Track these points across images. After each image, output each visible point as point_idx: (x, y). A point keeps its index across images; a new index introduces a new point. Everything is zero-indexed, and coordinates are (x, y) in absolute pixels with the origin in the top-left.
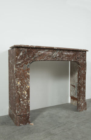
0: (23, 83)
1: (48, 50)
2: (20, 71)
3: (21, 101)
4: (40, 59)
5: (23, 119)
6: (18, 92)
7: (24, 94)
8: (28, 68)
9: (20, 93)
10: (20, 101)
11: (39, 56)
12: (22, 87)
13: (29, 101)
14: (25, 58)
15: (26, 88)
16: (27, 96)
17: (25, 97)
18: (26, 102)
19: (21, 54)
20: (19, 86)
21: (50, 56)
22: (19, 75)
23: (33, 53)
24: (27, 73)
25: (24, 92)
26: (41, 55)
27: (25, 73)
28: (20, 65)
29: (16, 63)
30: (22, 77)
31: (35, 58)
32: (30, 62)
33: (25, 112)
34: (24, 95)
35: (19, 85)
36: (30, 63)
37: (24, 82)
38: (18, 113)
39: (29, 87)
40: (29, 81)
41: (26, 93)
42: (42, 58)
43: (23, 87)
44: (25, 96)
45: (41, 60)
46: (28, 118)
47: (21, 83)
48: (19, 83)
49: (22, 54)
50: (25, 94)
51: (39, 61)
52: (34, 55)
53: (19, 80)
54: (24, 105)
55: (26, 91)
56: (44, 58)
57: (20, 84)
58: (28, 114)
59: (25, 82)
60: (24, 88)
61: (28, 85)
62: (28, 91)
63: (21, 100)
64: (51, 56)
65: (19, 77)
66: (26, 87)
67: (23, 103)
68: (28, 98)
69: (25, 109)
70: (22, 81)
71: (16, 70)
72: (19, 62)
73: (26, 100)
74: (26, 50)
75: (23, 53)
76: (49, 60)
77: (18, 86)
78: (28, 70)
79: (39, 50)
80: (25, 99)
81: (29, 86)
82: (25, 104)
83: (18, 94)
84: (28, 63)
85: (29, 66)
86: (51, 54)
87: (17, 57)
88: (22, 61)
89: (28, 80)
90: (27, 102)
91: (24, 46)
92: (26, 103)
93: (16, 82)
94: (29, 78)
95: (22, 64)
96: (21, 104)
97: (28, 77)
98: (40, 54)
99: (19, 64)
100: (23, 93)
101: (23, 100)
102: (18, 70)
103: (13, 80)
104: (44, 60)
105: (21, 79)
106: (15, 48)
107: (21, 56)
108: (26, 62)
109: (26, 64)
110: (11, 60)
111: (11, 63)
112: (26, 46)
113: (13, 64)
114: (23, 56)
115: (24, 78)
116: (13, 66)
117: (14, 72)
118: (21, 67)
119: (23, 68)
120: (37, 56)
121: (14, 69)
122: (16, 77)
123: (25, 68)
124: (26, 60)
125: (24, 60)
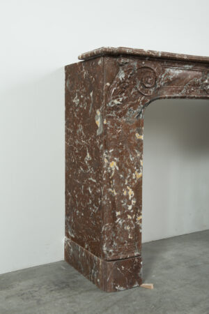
0: (126, 166)
1: (191, 67)
2: (116, 128)
3: (119, 216)
4: (172, 92)
5: (124, 271)
6: (110, 190)
7: (128, 196)
8: (140, 120)
9: (115, 194)
10: (115, 218)
11: (169, 83)
12: (121, 176)
13: (141, 217)
14: (131, 90)
15: (133, 181)
16: (134, 202)
17: (130, 207)
18: (132, 222)
19: (122, 76)
20: (113, 174)
21: (196, 85)
22: (114, 139)
23: (154, 73)
24: (137, 135)
25: (128, 190)
26: (174, 79)
27: (131, 136)
28: (118, 109)
29: (107, 102)
30: (122, 147)
31: (158, 89)
32: (143, 101)
33: (129, 251)
34: (126, 200)
35: (114, 169)
36: (145, 104)
37: (127, 162)
38: (110, 253)
39: (141, 177)
40: (141, 158)
41: (131, 193)
42: (176, 90)
43: (125, 175)
44: (129, 203)
45: (175, 98)
46: (138, 267)
47: (118, 164)
48: (113, 165)
49: (123, 76)
50: (130, 198)
51: (169, 98)
52: (156, 79)
53: (114, 154)
54: (126, 231)
55: (133, 189)
56: (180, 91)
57: (118, 168)
58: (138, 256)
59: (129, 160)
60: (128, 179)
61: (139, 172)
62: (138, 189)
63: (118, 213)
64: (198, 85)
65: (115, 147)
66: (131, 176)
67: (123, 224)
68: (138, 207)
69: (130, 241)
70: (121, 159)
71: (105, 126)
72: (116, 102)
73: (132, 216)
74: (135, 64)
75: (127, 72)
76: (194, 97)
77: (110, 174)
78: (139, 125)
79: (168, 67)
80: (129, 213)
81: (140, 174)
82: (128, 228)
83: (111, 196)
84: (138, 103)
85: (141, 113)
86: (200, 80)
87: (108, 84)
88: (125, 96)
89: (138, 155)
90: (135, 220)
91: (131, 51)
92: (131, 226)
93: (106, 161)
94: (141, 150)
95: (122, 106)
96: (119, 225)
97: (139, 145)
98: (171, 77)
99: (116, 108)
100: (125, 194)
101: (124, 216)
102: (113, 125)
103: (88, 155)
104: (182, 97)
105: (120, 152)
106: (104, 56)
107: (120, 83)
108: (135, 100)
109: (135, 109)
110: (82, 97)
111: (81, 106)
112: (136, 50)
113: (88, 108)
114: (128, 81)
115: (128, 150)
116: (91, 113)
117: (99, 132)
118: (120, 117)
119: (125, 120)
120: (162, 84)
121: (98, 122)
122: (106, 147)
123: (130, 120)
124: (135, 96)
125: (128, 96)
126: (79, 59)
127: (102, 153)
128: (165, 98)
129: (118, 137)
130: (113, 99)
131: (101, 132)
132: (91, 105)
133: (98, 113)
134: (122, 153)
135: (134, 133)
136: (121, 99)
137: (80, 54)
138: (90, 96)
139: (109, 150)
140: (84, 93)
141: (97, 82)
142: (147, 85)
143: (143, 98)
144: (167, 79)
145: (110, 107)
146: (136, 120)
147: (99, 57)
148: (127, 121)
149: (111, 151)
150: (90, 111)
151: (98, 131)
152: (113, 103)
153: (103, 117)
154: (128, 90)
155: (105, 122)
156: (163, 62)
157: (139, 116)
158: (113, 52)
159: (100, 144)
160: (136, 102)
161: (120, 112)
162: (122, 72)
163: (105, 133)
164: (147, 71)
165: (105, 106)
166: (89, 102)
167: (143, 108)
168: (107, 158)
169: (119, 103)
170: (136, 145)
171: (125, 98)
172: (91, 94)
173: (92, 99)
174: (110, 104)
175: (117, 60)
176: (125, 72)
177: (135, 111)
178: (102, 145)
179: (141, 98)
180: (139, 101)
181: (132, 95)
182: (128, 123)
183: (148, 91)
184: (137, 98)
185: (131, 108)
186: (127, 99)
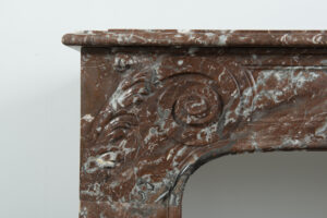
8: (169, 208)
14: (144, 132)
23: (216, 87)
26: (287, 100)
28: (109, 178)
31: (231, 127)
32: (182, 160)
42: (295, 130)
45: (286, 149)
49: (121, 98)
51: (265, 150)
52: (222, 102)
56: (312, 130)
72: (101, 162)
74: (156, 67)
79: (266, 67)
84: (167, 165)
87: (89, 118)
88: (123, 148)
91: (129, 39)
95: (118, 171)
98: (275, 95)
104: (309, 149)
108: (157, 157)
109: (156, 178)
114: (135, 110)
118: (115, 199)
119: (127, 205)
120: (246, 113)
123: (142, 207)
124: (156, 147)
125: (136, 147)
128: (252, 151)
130: (94, 155)
136: (113, 156)
142: (189, 120)
143: (180, 153)
144: (265, 99)
146: (161, 207)
148: (132, 210)
152: (93, 165)
154: (136, 131)
156: (249, 55)
157: (168, 197)
160: (158, 161)
161: (113, 185)
162: (120, 88)
169: (111, 164)
171: (127, 150)
177: (157, 185)
179: (176, 152)
180: (171, 160)
181: (147, 145)
182: (137, 214)
183: (196, 133)
184: (163, 151)
185: (143, 177)
186: (133, 153)
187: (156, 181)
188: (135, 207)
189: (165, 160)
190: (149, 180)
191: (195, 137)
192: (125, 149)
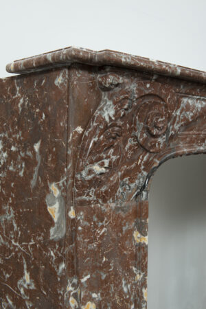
2: (96, 226)
8: (141, 203)
11: (188, 125)
14: (125, 142)
19: (108, 112)
23: (166, 107)
24: (136, 235)
26: (195, 119)
27: (124, 238)
28: (101, 184)
29: (77, 169)
30: (107, 265)
31: (172, 137)
32: (148, 164)
36: (151, 170)
37: (117, 297)
40: (144, 284)
42: (198, 140)
49: (112, 112)
53: (91, 287)
56: (204, 140)
59: (121, 293)
70: (105, 293)
71: (72, 223)
72: (97, 169)
75: (119, 104)
78: (140, 213)
84: (137, 169)
85: (143, 187)
87: (80, 129)
88: (112, 156)
89: (139, 277)
93: (73, 303)
94: (143, 268)
97: (139, 257)
98: (190, 115)
99: (96, 182)
102: (89, 221)
103: (27, 276)
105: (104, 277)
106: (69, 68)
107: (106, 127)
108: (133, 162)
110: (13, 149)
111: (11, 168)
112: (141, 59)
113: (29, 176)
114: (120, 123)
115: (120, 269)
116: (36, 188)
117: (54, 234)
118: (105, 201)
119: (113, 205)
120: (178, 127)
121: (54, 210)
122: (74, 271)
123: (123, 205)
124: (132, 154)
125: (120, 155)
126: (9, 70)
127: (63, 284)
129: (99, 246)
130: (92, 163)
131: (61, 235)
132: (36, 169)
133: (55, 189)
134: (106, 281)
135: (130, 232)
136: (107, 162)
137: (11, 62)
138: (32, 150)
139: (80, 277)
140: (20, 142)
141: (51, 123)
142: (155, 132)
143: (146, 158)
145: (83, 181)
146: (134, 203)
147: (58, 69)
148: (117, 209)
149: (84, 280)
150: (33, 183)
151: (52, 230)
152: (90, 172)
153: (66, 201)
155: (72, 214)
157: (139, 194)
158: (91, 59)
159: (59, 261)
160: (133, 166)
161: (103, 189)
162: (109, 103)
163: (71, 238)
164: (155, 103)
165: (73, 177)
166: (30, 163)
167: (148, 177)
168: (75, 296)
169: (103, 170)
170: (134, 257)
171: (114, 158)
172: (37, 147)
173: (38, 158)
174: (84, 173)
175: (99, 77)
176: (115, 103)
177: (132, 185)
178: (63, 266)
179: (143, 157)
180: (140, 164)
181: (127, 153)
182: (120, 212)
183: (156, 142)
184: (136, 157)
185: (124, 180)
186: (118, 160)
187: (132, 182)
188: (119, 205)
189: (137, 164)
190: (127, 182)
191: (155, 145)
192: (112, 157)
